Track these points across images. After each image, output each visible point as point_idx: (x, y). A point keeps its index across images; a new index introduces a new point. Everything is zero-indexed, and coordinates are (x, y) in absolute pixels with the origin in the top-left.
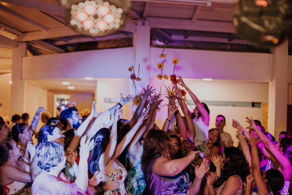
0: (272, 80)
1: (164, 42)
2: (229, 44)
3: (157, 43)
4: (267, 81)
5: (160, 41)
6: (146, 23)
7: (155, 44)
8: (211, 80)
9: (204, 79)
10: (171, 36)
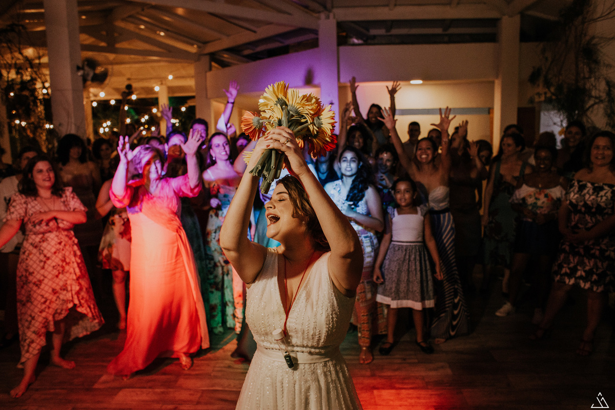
0: (497, 77)
1: (361, 39)
2: (446, 35)
3: (353, 41)
4: (491, 79)
5: (357, 39)
6: (331, 15)
7: (352, 43)
8: (420, 82)
9: (413, 82)
10: (368, 30)
